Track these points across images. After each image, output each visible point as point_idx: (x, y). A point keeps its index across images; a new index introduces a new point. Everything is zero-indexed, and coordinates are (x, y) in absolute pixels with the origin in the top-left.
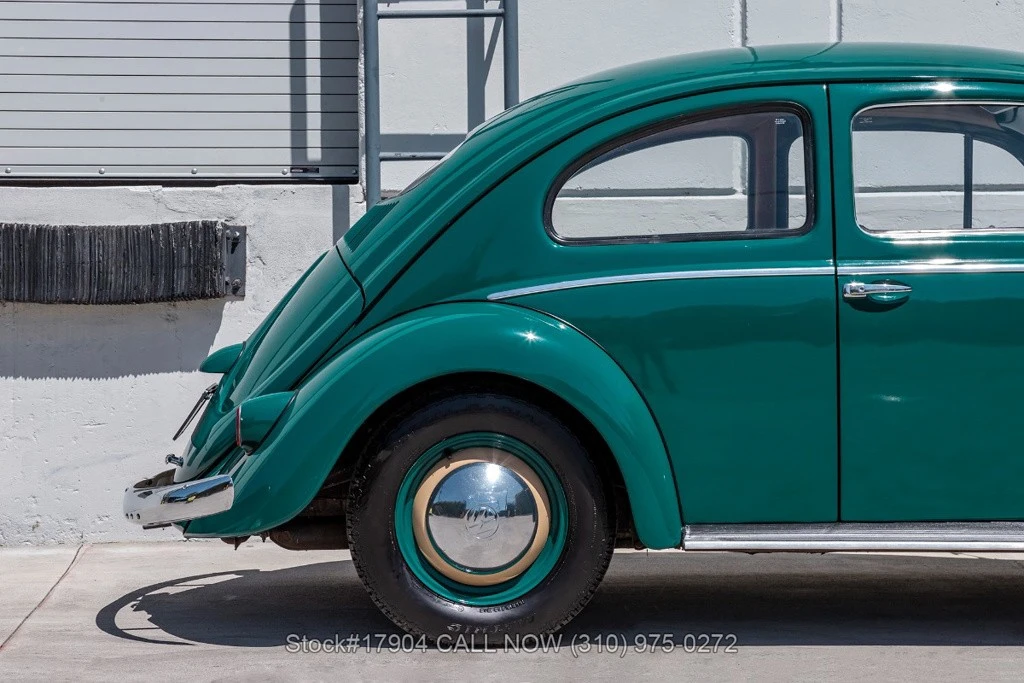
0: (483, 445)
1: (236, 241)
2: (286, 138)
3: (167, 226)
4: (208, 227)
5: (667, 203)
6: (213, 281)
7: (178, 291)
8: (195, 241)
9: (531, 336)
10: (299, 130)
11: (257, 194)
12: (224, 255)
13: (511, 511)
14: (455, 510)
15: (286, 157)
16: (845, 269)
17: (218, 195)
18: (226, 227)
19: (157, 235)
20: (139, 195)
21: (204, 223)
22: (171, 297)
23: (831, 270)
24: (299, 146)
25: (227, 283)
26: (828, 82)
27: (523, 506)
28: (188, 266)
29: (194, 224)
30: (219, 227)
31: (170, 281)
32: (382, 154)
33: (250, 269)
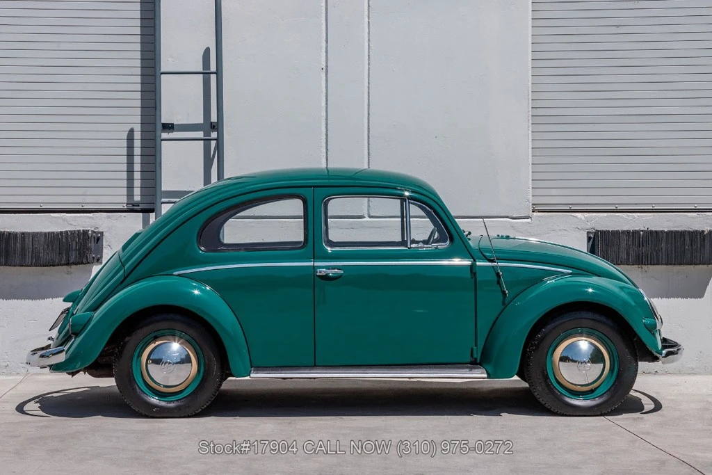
0: (172, 335)
1: (98, 238)
2: (124, 191)
3: (67, 232)
4: (85, 232)
5: (292, 222)
6: (87, 256)
7: (71, 261)
8: (79, 239)
9: (196, 292)
10: (130, 187)
11: (109, 217)
12: (92, 245)
13: (182, 362)
14: (158, 362)
15: (124, 199)
16: (316, 264)
17: (90, 218)
18: (93, 232)
19: (62, 236)
20: (55, 217)
21: (83, 231)
22: (68, 264)
23: (311, 264)
24: (130, 195)
25: (93, 258)
26: (314, 187)
27: (187, 360)
28: (76, 250)
29: (79, 231)
30: (90, 232)
31: (68, 256)
32: (163, 200)
33: (104, 251)
